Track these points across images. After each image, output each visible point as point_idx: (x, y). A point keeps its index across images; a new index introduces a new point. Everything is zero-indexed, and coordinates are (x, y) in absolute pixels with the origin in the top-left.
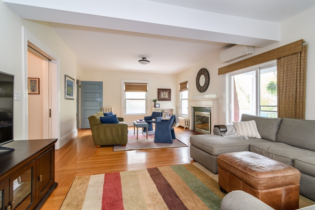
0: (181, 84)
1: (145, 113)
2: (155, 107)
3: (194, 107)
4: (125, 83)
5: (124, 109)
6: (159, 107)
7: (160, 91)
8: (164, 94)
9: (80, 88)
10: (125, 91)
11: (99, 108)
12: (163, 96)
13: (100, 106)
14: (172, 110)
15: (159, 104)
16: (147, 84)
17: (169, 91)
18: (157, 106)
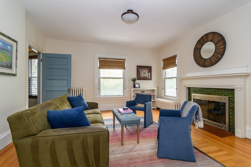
0: (164, 60)
1: (122, 94)
2: (134, 87)
3: (188, 88)
4: (99, 58)
5: (98, 90)
6: (139, 87)
7: (139, 68)
8: (144, 72)
9: (41, 63)
10: (100, 68)
11: (66, 89)
12: (143, 74)
13: (67, 86)
14: (153, 90)
15: (139, 84)
16: (125, 60)
17: (149, 69)
18: (137, 86)
